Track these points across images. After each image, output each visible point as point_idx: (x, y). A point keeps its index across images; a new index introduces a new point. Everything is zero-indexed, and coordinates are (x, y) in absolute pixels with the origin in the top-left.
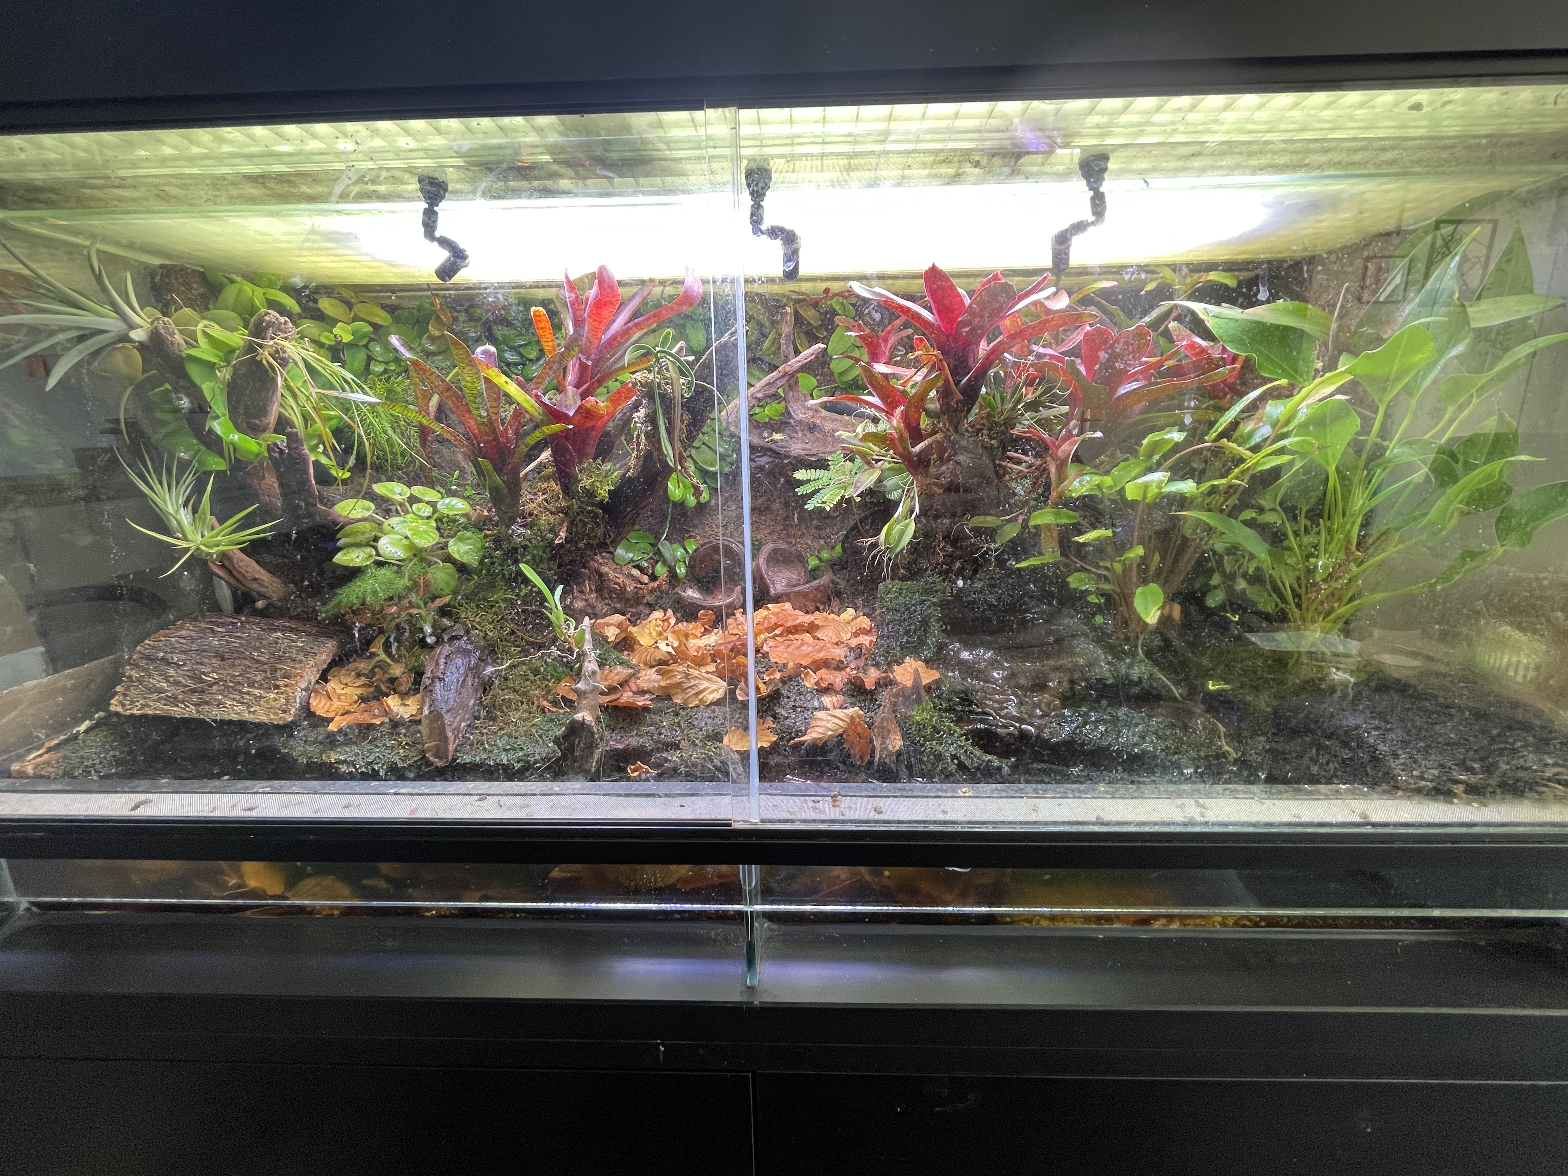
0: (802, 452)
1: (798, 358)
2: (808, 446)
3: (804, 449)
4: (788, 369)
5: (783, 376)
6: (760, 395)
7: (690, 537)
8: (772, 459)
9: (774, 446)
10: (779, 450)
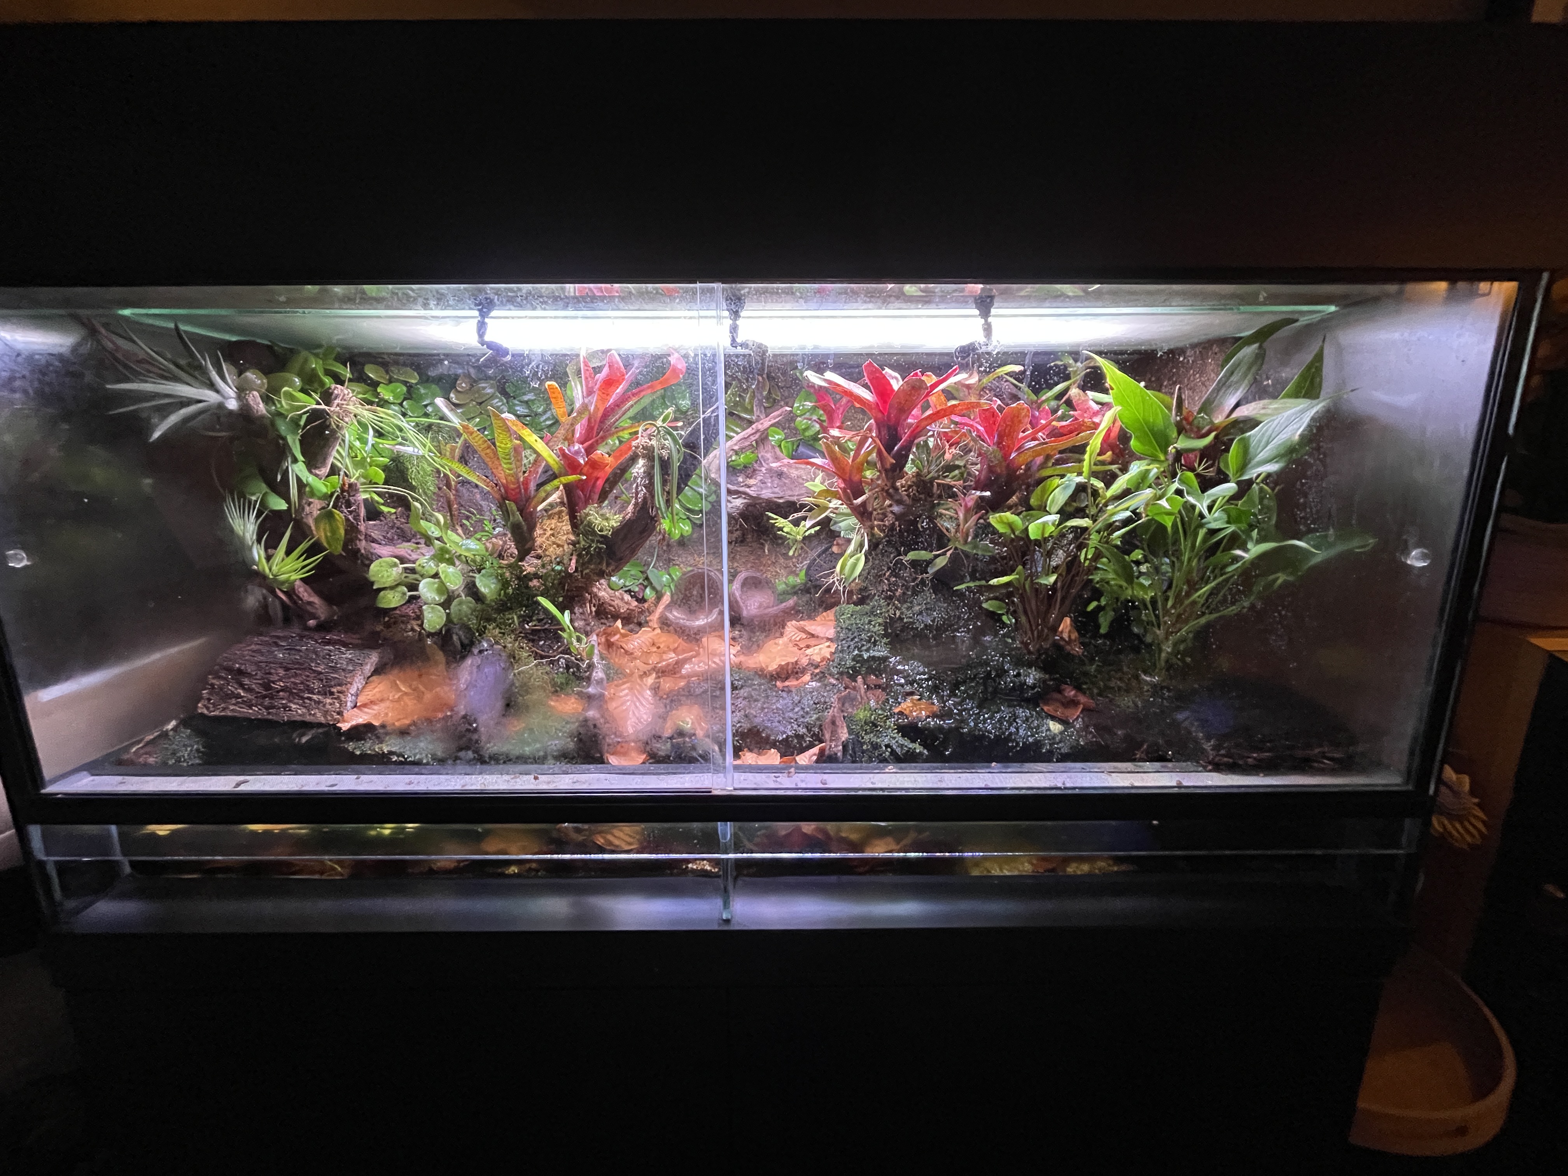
8: (746, 501)
9: (747, 490)
10: (751, 493)
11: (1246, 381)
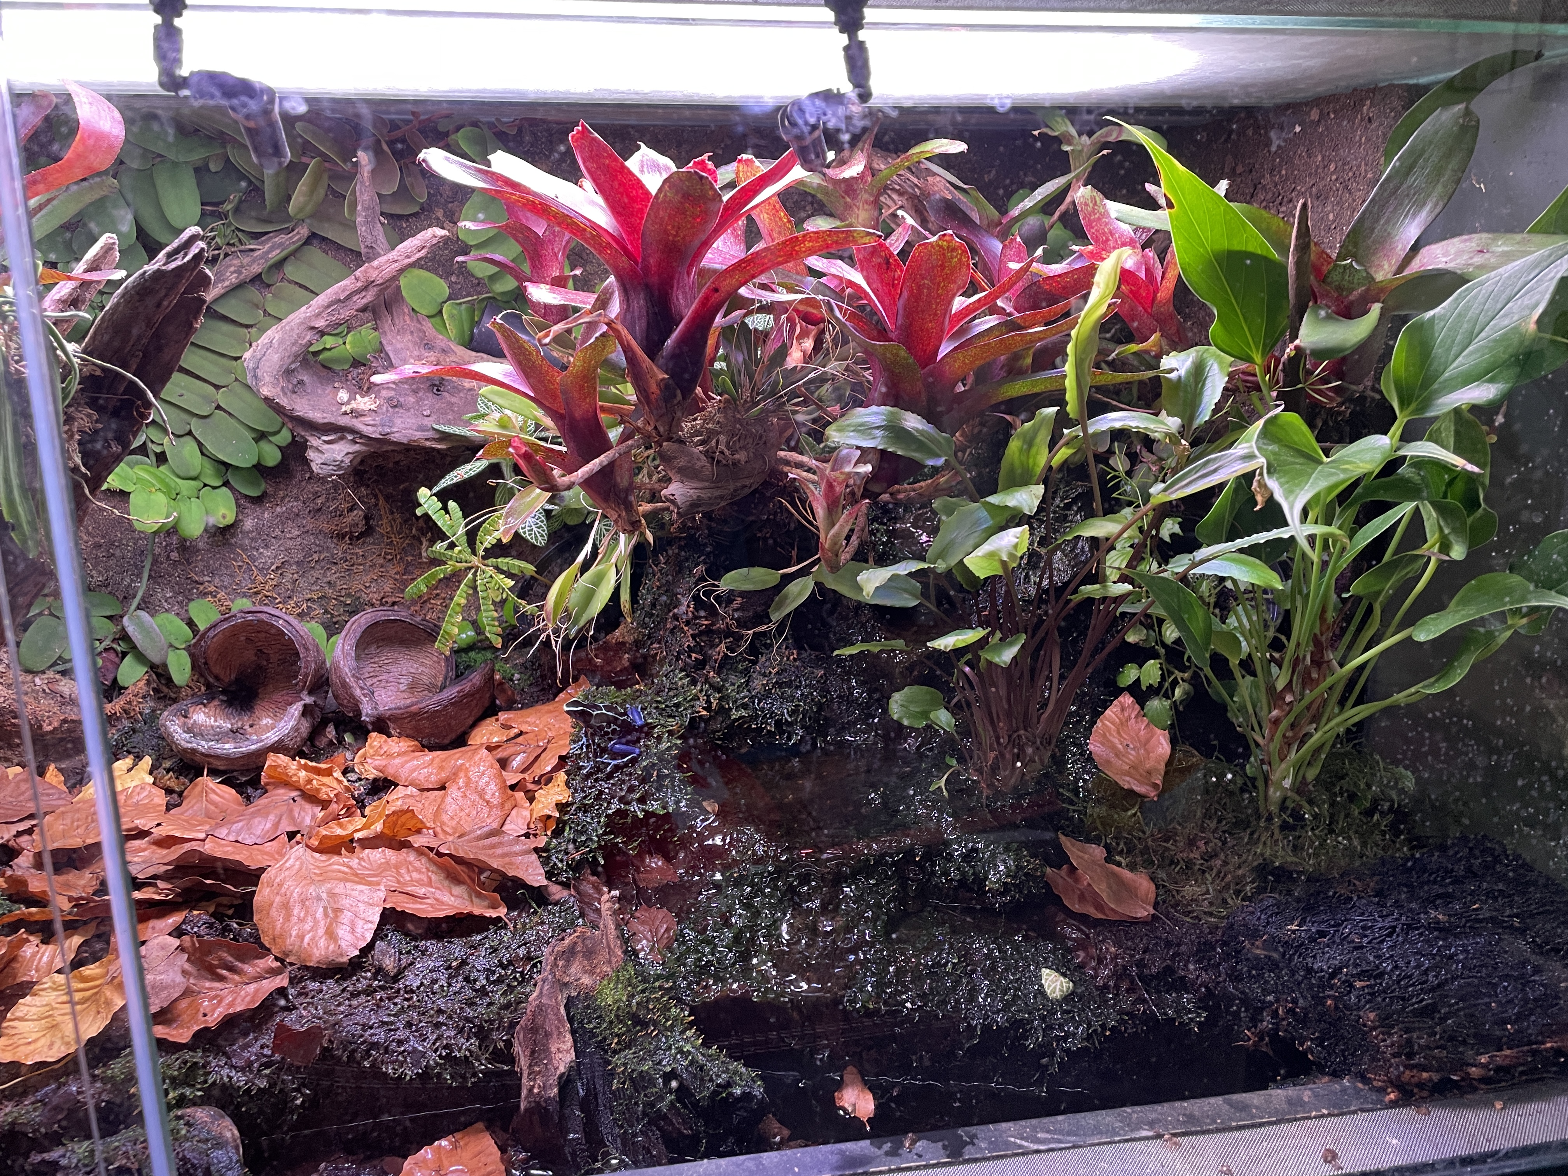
0: (419, 435)
1: (393, 254)
2: (429, 422)
3: (421, 428)
4: (374, 275)
5: (365, 288)
6: (321, 323)
7: (205, 594)
8: (357, 447)
9: (357, 424)
10: (368, 431)
11: (1439, 188)
